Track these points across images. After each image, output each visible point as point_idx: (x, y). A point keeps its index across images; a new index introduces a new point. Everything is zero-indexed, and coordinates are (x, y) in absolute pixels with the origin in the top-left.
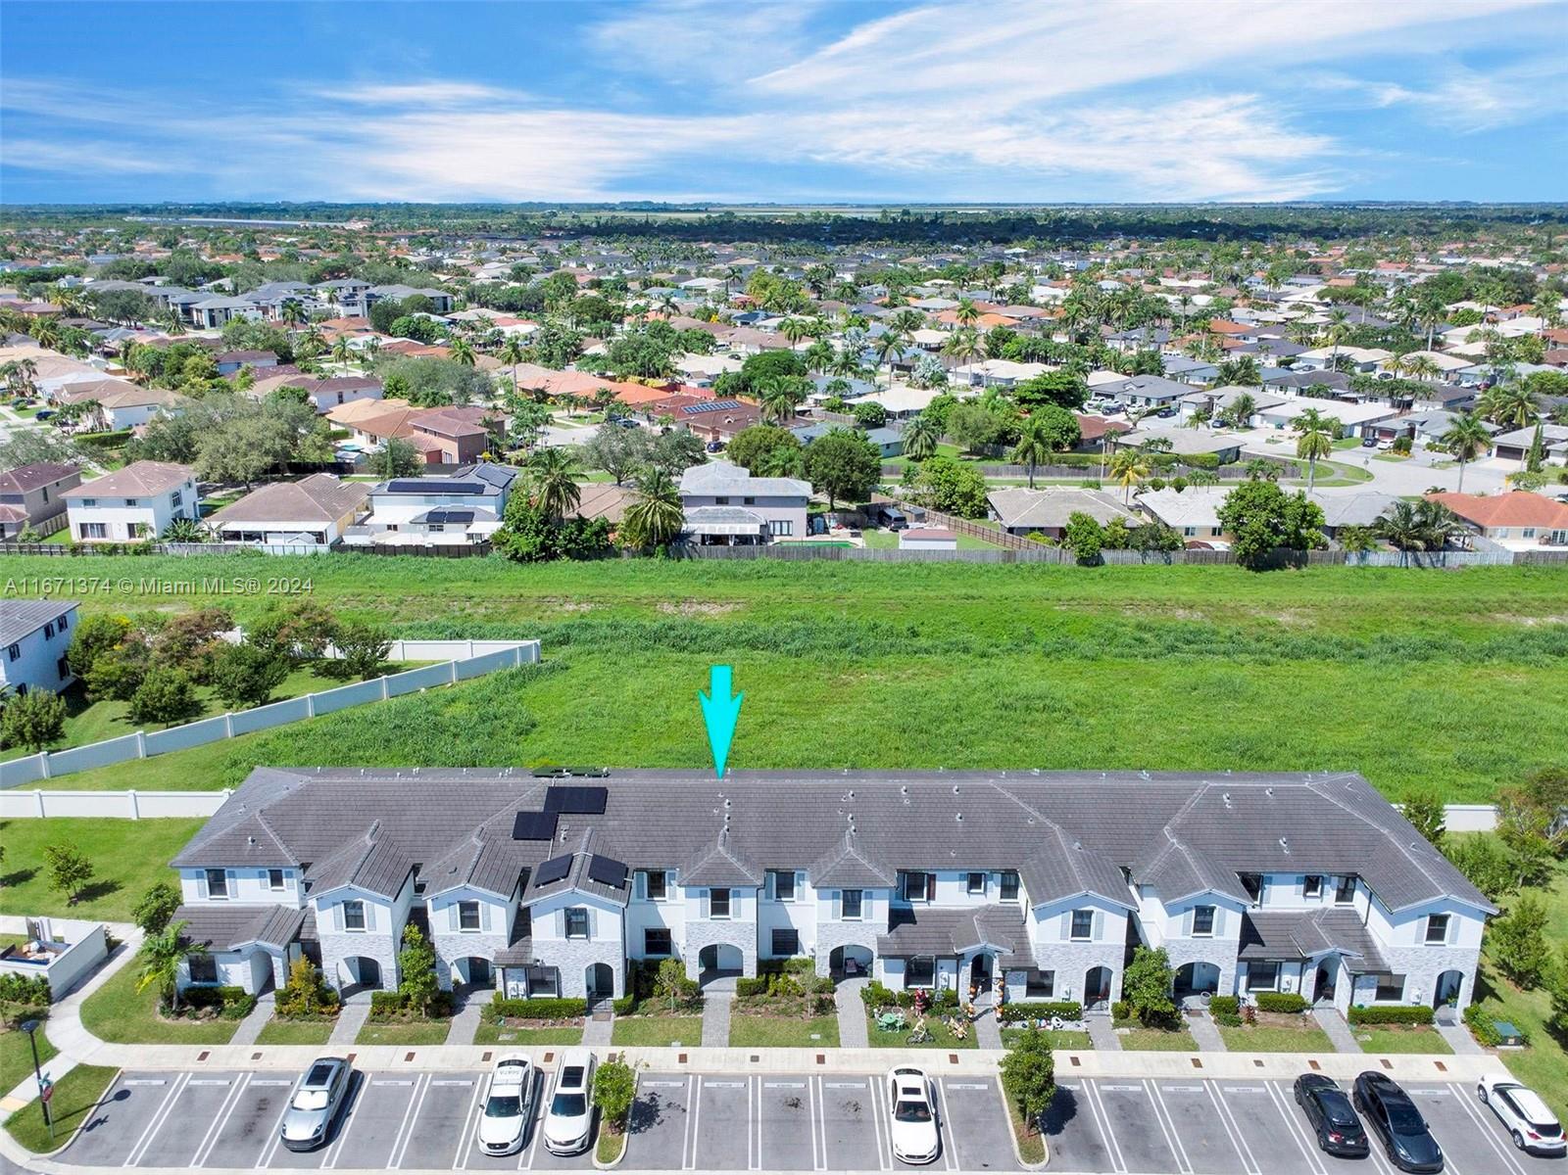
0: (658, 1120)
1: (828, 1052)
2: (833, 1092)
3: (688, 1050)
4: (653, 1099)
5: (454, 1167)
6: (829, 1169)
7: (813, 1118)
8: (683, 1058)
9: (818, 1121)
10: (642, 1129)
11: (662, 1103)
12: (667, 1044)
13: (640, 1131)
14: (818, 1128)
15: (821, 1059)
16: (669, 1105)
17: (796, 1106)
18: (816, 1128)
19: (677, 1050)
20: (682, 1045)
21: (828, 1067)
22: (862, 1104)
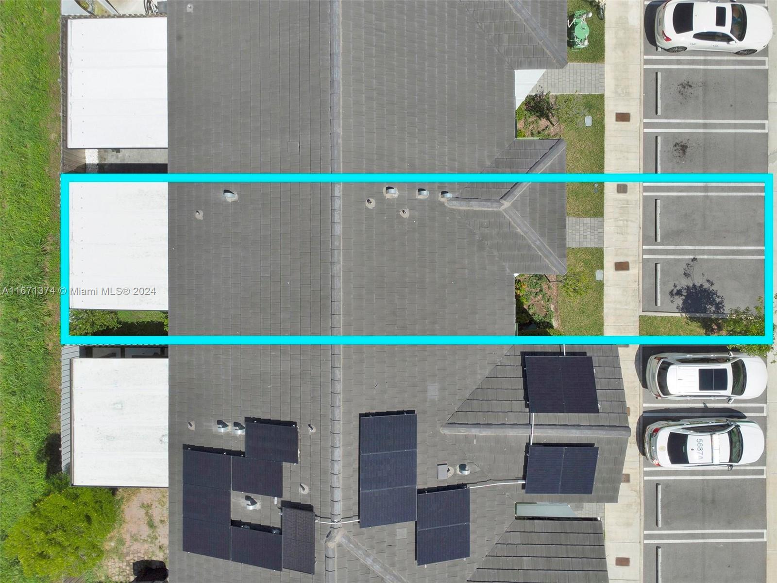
0: (706, 285)
1: (611, 108)
2: (666, 108)
3: (609, 261)
4: (679, 293)
5: (764, 477)
6: (766, 118)
7: (701, 131)
8: (622, 266)
9: (705, 126)
10: (718, 300)
11: (685, 283)
12: (600, 285)
13: (721, 303)
14: (715, 126)
15: (623, 117)
16: (686, 275)
17: (684, 148)
18: (715, 128)
19: (608, 274)
20: (602, 268)
21: (635, 109)
22: (683, 79)
